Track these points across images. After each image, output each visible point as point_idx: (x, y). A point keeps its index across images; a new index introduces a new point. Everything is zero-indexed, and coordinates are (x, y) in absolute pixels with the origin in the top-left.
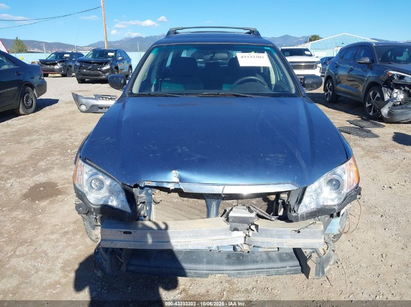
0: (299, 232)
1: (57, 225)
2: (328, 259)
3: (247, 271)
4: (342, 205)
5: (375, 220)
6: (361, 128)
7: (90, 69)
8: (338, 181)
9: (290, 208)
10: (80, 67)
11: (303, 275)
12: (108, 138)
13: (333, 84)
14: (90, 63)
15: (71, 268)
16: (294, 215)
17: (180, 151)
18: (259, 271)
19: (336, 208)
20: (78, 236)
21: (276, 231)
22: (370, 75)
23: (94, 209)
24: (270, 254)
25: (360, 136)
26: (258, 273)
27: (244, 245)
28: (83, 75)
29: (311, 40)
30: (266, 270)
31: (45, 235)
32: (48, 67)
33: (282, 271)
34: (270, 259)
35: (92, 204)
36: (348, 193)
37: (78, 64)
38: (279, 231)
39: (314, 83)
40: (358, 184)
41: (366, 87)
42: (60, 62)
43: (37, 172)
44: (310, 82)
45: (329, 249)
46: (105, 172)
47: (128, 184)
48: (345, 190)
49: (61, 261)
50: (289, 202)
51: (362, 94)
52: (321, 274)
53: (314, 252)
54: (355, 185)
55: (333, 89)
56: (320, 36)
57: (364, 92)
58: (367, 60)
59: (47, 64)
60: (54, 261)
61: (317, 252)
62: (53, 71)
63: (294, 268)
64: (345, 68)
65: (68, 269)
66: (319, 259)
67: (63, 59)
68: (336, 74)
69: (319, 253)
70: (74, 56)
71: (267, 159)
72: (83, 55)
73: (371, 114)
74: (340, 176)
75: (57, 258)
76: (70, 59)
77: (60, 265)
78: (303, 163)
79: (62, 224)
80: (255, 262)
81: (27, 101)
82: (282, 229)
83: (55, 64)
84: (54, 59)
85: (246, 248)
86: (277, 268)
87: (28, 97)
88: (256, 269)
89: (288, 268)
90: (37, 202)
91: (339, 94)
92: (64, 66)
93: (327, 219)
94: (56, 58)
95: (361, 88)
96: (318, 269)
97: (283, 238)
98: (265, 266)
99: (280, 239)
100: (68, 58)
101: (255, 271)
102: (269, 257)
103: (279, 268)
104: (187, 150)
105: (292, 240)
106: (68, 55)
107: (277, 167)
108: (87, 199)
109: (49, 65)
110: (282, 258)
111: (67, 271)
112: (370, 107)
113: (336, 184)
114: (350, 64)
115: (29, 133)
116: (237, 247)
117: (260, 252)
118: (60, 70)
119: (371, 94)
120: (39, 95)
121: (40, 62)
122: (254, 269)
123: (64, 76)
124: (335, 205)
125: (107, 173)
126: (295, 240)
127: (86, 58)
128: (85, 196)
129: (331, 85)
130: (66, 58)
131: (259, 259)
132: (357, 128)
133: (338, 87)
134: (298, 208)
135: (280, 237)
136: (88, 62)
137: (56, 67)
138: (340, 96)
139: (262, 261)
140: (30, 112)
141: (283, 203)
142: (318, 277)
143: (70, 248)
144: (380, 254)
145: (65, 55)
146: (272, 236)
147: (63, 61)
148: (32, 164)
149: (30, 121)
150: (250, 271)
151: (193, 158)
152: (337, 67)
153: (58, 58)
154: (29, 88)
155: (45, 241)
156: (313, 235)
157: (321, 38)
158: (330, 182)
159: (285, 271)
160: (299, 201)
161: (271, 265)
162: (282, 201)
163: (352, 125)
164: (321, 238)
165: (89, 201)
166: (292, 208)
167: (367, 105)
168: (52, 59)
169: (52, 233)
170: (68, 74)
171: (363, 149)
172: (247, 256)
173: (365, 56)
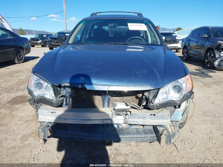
0: (154, 115)
1: (23, 117)
2: (174, 135)
3: (124, 139)
4: (182, 101)
5: (207, 119)
6: (202, 73)
7: (55, 42)
8: (179, 86)
9: (150, 100)
10: (51, 41)
11: (158, 142)
12: (48, 62)
13: (187, 50)
14: (56, 39)
15: (26, 139)
16: (152, 105)
17: (87, 67)
18: (131, 139)
19: (178, 102)
20: (34, 123)
21: (141, 115)
22: (208, 44)
23: (37, 99)
24: (138, 130)
25: (201, 76)
26: (130, 140)
27: (124, 124)
28: (52, 45)
29: (177, 30)
30: (135, 138)
31: (16, 121)
32: (35, 41)
33: (145, 140)
34: (138, 132)
35: (36, 97)
36: (185, 94)
37: (50, 40)
38: (143, 115)
39: (171, 40)
40: (192, 90)
41: (205, 51)
42: (41, 39)
43: (18, 90)
44: (169, 40)
45: (175, 129)
46: (44, 78)
47: (55, 85)
48: (184, 93)
49: (21, 135)
50: (148, 97)
51: (203, 55)
52: (169, 143)
53: (165, 129)
54: (190, 90)
55: (187, 53)
56: (182, 28)
57: (205, 54)
58: (206, 36)
59: (34, 40)
60: (17, 135)
61: (167, 130)
62: (37, 44)
63: (152, 138)
64: (194, 41)
65: (24, 139)
66: (167, 134)
67: (43, 37)
68: (189, 45)
69: (168, 130)
70: (49, 36)
71: (137, 72)
72: (53, 35)
73: (208, 66)
74: (181, 84)
75: (19, 133)
76: (46, 37)
77: (20, 137)
78: (158, 75)
79: (26, 116)
80: (129, 133)
81: (20, 56)
82: (144, 114)
83: (38, 40)
84: (38, 38)
85: (124, 126)
86: (142, 138)
87: (20, 55)
88: (130, 138)
89: (149, 138)
90: (15, 105)
91: (191, 56)
92: (43, 41)
93: (172, 109)
94: (39, 37)
95: (203, 52)
96: (167, 140)
97: (146, 119)
98: (135, 136)
99: (144, 120)
100: (45, 37)
101: (129, 139)
102: (138, 131)
103: (143, 137)
104: (91, 67)
105: (151, 120)
106: (45, 36)
107: (142, 77)
108: (33, 94)
109: (36, 40)
110: (145, 132)
111: (23, 140)
112: (208, 62)
113: (178, 89)
114: (197, 39)
115: (18, 72)
116: (120, 126)
117: (133, 128)
118: (41, 43)
119: (208, 54)
120: (27, 54)
121: (31, 39)
122: (128, 138)
123: (43, 46)
124: (177, 101)
125: (45, 79)
126: (152, 120)
127: (54, 37)
128: (32, 92)
129: (186, 50)
130: (44, 37)
131: (131, 132)
132: (200, 73)
133: (190, 52)
134: (154, 101)
135: (144, 118)
136: (55, 39)
137: (39, 42)
138: (192, 57)
139: (133, 133)
140: (21, 62)
141: (146, 98)
142: (167, 144)
143: (27, 129)
144: (208, 137)
145: (44, 36)
146: (139, 118)
147: (43, 39)
148: (17, 87)
149: (20, 67)
150: (126, 139)
151: (94, 71)
152: (189, 41)
153: (40, 37)
154: (21, 50)
155: (14, 125)
156: (163, 117)
157: (182, 29)
158: (175, 87)
159: (147, 140)
160: (155, 97)
161: (139, 136)
162: (145, 97)
163: (197, 71)
164: (168, 119)
165: (34, 95)
166: (150, 101)
167: (206, 61)
168: (37, 38)
169: (19, 121)
170: (45, 46)
171: (203, 83)
172: (125, 130)
173: (205, 34)
